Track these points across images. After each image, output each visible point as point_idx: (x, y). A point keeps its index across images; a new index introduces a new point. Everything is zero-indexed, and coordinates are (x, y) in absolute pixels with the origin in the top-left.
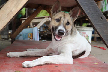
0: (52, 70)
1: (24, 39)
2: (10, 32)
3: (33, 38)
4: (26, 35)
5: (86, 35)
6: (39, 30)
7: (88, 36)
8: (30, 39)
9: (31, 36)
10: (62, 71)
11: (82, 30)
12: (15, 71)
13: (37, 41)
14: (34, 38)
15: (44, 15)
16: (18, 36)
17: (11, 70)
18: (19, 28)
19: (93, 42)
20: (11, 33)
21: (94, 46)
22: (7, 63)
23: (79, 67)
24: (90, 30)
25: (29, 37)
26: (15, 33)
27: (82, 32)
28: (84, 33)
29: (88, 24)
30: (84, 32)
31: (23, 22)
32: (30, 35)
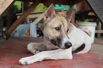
0: (52, 65)
1: (20, 35)
2: (4, 30)
3: (29, 35)
4: (22, 32)
5: (89, 31)
6: (36, 26)
7: (91, 31)
8: (27, 36)
9: (28, 33)
10: (63, 66)
11: (83, 26)
12: (10, 66)
13: (35, 38)
14: (31, 35)
15: (41, 10)
16: (14, 32)
17: (6, 66)
18: (14, 24)
19: (96, 39)
20: (6, 30)
21: (97, 43)
22: (2, 59)
23: (81, 63)
24: (92, 26)
25: (26, 34)
26: (11, 29)
27: (84, 27)
28: (86, 29)
29: (90, 20)
30: (86, 27)
31: (18, 17)
32: (26, 32)
